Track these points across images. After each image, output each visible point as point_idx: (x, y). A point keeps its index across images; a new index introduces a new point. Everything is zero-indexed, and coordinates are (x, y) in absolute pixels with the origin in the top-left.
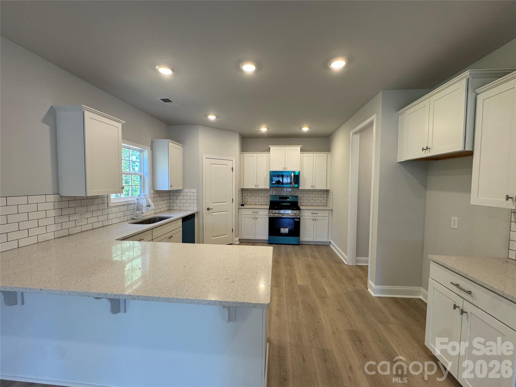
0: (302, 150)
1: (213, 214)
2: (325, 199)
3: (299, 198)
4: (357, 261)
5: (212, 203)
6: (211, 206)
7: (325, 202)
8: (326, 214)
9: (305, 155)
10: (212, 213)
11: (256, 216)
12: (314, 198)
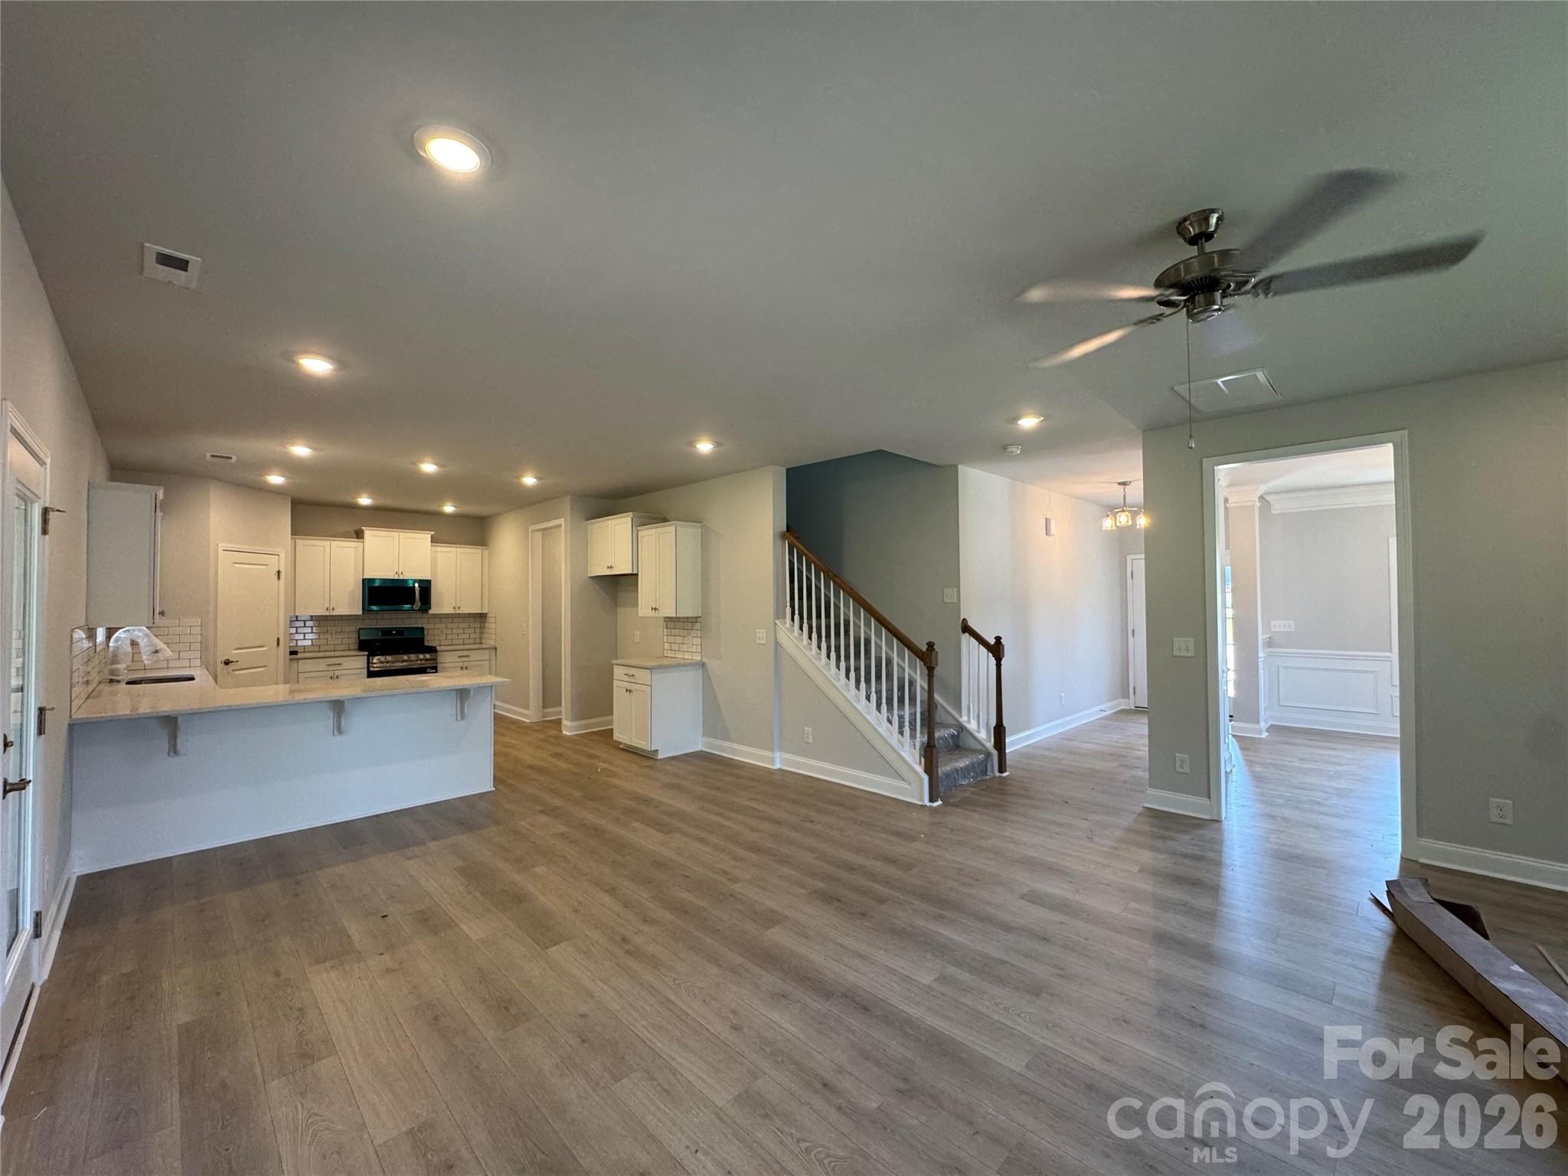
0: (434, 540)
1: (236, 673)
2: (478, 630)
3: (426, 632)
4: (544, 716)
5: (235, 647)
6: (233, 655)
7: (478, 636)
8: (485, 655)
9: (439, 549)
10: (233, 671)
11: (337, 673)
12: (455, 631)
